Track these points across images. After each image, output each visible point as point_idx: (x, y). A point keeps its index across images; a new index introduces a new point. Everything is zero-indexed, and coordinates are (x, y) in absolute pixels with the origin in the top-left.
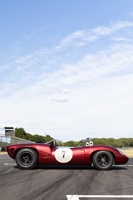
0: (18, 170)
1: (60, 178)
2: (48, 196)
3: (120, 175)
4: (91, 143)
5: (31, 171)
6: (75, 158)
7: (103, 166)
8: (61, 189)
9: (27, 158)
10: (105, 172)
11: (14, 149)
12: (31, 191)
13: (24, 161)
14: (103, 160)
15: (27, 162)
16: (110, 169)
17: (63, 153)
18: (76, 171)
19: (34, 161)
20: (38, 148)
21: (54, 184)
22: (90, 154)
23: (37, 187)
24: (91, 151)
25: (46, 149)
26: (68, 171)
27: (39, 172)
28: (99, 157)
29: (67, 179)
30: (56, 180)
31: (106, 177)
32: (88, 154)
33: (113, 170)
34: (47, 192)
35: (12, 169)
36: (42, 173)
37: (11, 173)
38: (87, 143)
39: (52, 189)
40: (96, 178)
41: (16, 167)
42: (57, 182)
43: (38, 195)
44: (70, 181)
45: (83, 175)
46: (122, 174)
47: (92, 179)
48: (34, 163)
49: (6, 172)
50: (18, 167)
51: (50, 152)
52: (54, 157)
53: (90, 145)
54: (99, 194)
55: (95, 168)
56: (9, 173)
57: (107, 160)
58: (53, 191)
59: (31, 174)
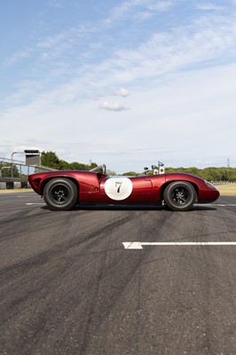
0: (48, 211)
1: (112, 222)
2: (95, 243)
3: (206, 217)
4: (162, 170)
5: (68, 213)
6: (136, 193)
7: (179, 205)
8: (114, 235)
9: (61, 194)
10: (183, 213)
11: (39, 179)
12: (68, 238)
13: (56, 199)
14: (180, 195)
15: (62, 200)
16: (191, 209)
17: (118, 185)
18: (137, 213)
19: (72, 198)
20: (79, 177)
21: (105, 228)
22: (159, 186)
23: (78, 233)
24: (162, 181)
25: (92, 180)
26: (125, 212)
27: (80, 214)
28: (174, 192)
29: (123, 223)
30: (107, 224)
31: (185, 220)
32: (156, 187)
33: (195, 212)
34: (94, 239)
35: (39, 210)
36: (85, 215)
37: (38, 215)
38: (156, 170)
39: (101, 235)
40: (168, 221)
41: (44, 208)
42: (109, 226)
43: (79, 243)
44: (128, 225)
45: (148, 217)
46: (208, 217)
47: (162, 222)
48: (72, 201)
49: (30, 214)
50: (49, 207)
51: (97, 185)
52: (102, 192)
53: (161, 173)
54: (174, 241)
55: (168, 208)
56: (33, 216)
57: (187, 196)
58: (102, 238)
59: (68, 217)
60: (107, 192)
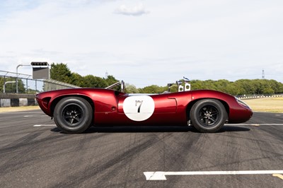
0: (59, 134)
1: (132, 147)
2: (113, 173)
3: (238, 140)
4: (188, 87)
5: (82, 136)
6: (158, 111)
7: (208, 125)
8: (134, 163)
9: (73, 114)
10: (212, 135)
11: (50, 98)
12: (82, 168)
13: (68, 120)
14: (208, 115)
15: (75, 121)
16: (221, 130)
17: (138, 104)
18: (161, 135)
19: (86, 119)
20: (94, 96)
21: (123, 155)
22: (185, 105)
23: (94, 161)
24: (187, 100)
25: (108, 99)
26: (146, 134)
27: (96, 137)
28: (202, 111)
29: (145, 148)
30: (126, 150)
31: (213, 143)
32: (182, 106)
33: (226, 133)
34: (111, 169)
35: (49, 133)
36: (101, 139)
37: (47, 139)
38: (180, 87)
39: (120, 163)
40: (195, 145)
41: (54, 130)
42: (128, 152)
43: (95, 173)
44: (150, 151)
45: (173, 140)
46: (240, 138)
47: (188, 146)
48: (87, 123)
49: (39, 138)
50: (59, 129)
51: (115, 104)
52: (122, 111)
53: (186, 90)
54: (201, 170)
55: (195, 129)
56: (43, 140)
57: (216, 114)
58: (121, 167)
59: (83, 141)
60: (126, 112)
